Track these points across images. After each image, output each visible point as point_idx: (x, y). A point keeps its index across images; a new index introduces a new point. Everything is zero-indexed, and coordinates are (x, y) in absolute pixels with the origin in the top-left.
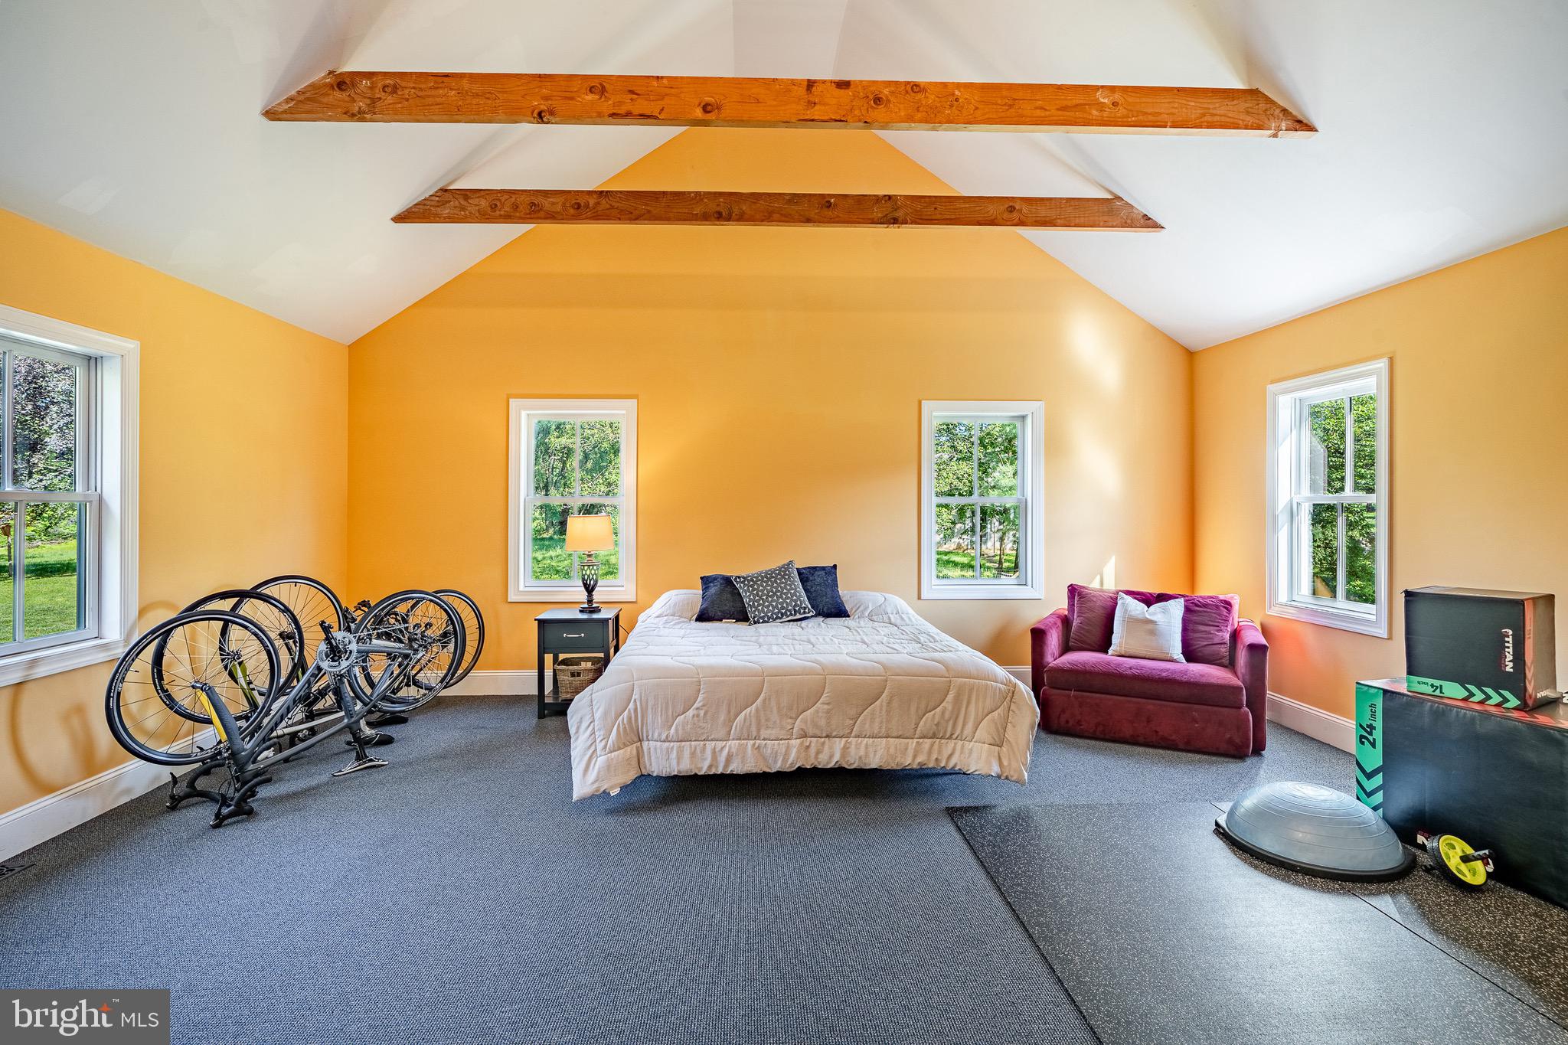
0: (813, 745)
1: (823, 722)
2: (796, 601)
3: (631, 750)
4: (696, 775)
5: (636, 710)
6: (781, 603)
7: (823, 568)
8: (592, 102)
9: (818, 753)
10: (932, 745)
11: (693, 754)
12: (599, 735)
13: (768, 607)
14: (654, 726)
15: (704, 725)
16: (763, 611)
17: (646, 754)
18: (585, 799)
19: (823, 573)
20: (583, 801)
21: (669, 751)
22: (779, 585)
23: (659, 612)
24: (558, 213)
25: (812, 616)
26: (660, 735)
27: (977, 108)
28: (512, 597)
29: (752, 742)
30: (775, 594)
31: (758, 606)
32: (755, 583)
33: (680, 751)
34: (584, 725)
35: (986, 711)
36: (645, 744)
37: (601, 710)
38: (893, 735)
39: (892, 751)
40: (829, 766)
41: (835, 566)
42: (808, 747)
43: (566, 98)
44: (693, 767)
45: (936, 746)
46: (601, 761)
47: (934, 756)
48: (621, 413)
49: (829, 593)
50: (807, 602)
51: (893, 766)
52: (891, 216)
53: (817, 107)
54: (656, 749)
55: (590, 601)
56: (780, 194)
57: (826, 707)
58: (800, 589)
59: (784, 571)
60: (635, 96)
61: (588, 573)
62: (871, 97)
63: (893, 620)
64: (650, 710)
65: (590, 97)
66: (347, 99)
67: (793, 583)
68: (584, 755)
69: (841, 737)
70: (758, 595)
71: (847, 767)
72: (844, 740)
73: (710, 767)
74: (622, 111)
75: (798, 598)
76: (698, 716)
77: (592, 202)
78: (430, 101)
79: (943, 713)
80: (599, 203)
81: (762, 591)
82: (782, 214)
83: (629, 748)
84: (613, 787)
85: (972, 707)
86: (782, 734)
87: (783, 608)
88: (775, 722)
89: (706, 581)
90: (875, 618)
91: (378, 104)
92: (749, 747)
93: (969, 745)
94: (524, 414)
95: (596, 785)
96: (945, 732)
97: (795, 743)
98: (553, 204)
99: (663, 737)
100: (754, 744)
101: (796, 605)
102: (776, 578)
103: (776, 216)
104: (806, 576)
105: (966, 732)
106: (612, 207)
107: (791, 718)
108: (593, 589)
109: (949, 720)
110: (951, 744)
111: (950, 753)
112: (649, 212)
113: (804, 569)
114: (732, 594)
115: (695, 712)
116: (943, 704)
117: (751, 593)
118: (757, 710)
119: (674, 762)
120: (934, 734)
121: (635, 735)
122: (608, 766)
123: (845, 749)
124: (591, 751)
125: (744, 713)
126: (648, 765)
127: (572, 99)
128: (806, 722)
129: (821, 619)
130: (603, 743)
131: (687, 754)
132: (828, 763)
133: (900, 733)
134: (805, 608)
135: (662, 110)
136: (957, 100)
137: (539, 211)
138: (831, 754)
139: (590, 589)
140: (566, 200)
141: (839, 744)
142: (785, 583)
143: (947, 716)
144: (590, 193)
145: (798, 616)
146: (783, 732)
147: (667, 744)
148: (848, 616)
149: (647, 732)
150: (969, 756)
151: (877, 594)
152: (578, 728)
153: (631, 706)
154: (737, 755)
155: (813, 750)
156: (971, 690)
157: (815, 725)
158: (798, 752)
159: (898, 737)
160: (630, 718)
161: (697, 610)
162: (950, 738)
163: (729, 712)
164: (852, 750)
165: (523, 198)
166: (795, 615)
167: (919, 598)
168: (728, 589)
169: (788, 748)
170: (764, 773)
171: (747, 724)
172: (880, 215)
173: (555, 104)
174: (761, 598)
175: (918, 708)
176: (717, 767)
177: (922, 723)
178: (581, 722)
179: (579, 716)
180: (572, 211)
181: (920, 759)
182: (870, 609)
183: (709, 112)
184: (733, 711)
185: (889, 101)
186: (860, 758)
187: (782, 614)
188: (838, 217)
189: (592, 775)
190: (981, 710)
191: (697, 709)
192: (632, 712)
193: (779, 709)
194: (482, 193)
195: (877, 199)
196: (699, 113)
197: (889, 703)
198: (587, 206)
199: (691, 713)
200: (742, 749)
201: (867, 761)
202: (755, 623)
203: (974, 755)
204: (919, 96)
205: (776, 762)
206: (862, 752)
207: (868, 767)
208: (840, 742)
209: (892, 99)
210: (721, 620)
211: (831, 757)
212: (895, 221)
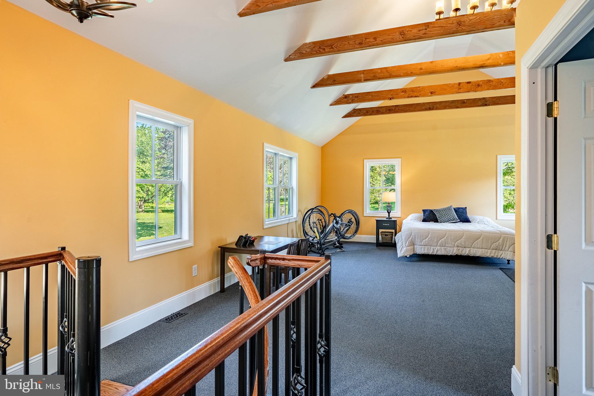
0: (460, 249)
1: (463, 244)
2: (453, 217)
3: (412, 247)
4: (428, 254)
5: (413, 238)
6: (449, 217)
7: (462, 208)
8: (403, 94)
9: (462, 251)
10: (495, 252)
11: (428, 249)
12: (404, 243)
13: (444, 218)
14: (418, 242)
15: (431, 242)
16: (443, 219)
17: (415, 248)
18: (401, 257)
19: (462, 209)
20: (400, 257)
21: (421, 248)
22: (448, 212)
23: (411, 219)
24: (384, 112)
25: (459, 222)
26: (419, 244)
27: (508, 84)
28: (365, 215)
29: (443, 247)
30: (446, 214)
31: (441, 218)
32: (440, 211)
33: (424, 248)
34: (400, 240)
35: (512, 244)
36: (415, 246)
37: (404, 238)
38: (484, 248)
39: (483, 252)
40: (465, 255)
41: (466, 208)
42: (459, 250)
43: (396, 94)
44: (428, 252)
45: (497, 252)
46: (404, 249)
47: (496, 255)
48: (397, 162)
49: (464, 215)
50: (457, 217)
51: (483, 256)
52: (485, 103)
53: (461, 89)
54: (418, 247)
55: (389, 216)
56: (448, 101)
57: (464, 240)
58: (455, 213)
59: (449, 208)
60: (413, 92)
61: (388, 208)
62: (477, 85)
63: (486, 223)
64: (416, 238)
65: (402, 94)
66: (347, 100)
67: (452, 211)
68: (400, 247)
69: (468, 248)
70: (441, 215)
71: (470, 255)
72: (469, 248)
73: (432, 253)
74: (411, 95)
75: (454, 216)
76: (429, 240)
77: (393, 108)
78: (365, 98)
79: (499, 243)
80: (395, 109)
81: (443, 214)
82: (449, 107)
83: (411, 246)
84: (408, 255)
85: (508, 242)
86: (452, 246)
87: (449, 219)
88: (450, 243)
89: (424, 211)
90: (480, 223)
91: (354, 101)
92: (443, 248)
93: (507, 252)
94: (368, 163)
95: (403, 254)
96: (500, 249)
97: (455, 248)
98: (383, 110)
99: (420, 245)
100: (444, 248)
101: (453, 218)
102: (447, 210)
103: (447, 107)
104: (457, 210)
105: (506, 249)
106: (399, 109)
107: (454, 242)
108: (390, 213)
109: (500, 246)
110: (501, 252)
111: (501, 254)
112: (410, 109)
113: (456, 208)
114: (433, 214)
115: (428, 239)
116: (499, 241)
117: (439, 214)
118: (445, 239)
119: (423, 251)
120: (496, 249)
121: (413, 244)
122: (407, 250)
123: (470, 251)
124: (402, 246)
125: (441, 240)
126: (416, 251)
127: (398, 94)
128: (458, 243)
129: (461, 223)
130: (405, 245)
131: (426, 249)
132: (465, 254)
133: (486, 248)
134: (456, 219)
135: (420, 94)
136: (502, 83)
137: (379, 112)
138: (465, 252)
139: (389, 213)
140: (386, 108)
141: (468, 250)
142: (450, 212)
143: (500, 244)
144: (393, 106)
145: (454, 221)
146: (452, 245)
147: (421, 246)
148: (471, 222)
149: (416, 243)
150: (507, 255)
151: (481, 217)
152: (398, 242)
153: (412, 236)
154: (439, 250)
155: (460, 251)
156: (508, 238)
157: (461, 244)
158: (456, 250)
159: (485, 249)
160: (411, 239)
161: (422, 218)
162: (501, 250)
163: (437, 239)
164: (472, 251)
165: (375, 109)
166: (453, 221)
167: (497, 219)
168: (432, 213)
169: (453, 249)
170: (447, 255)
171: (442, 242)
172: (481, 104)
173: (394, 96)
174: (442, 215)
175: (491, 242)
176: (434, 253)
177: (492, 246)
178: (399, 240)
179: (398, 239)
180: (388, 111)
181: (492, 255)
182: (478, 220)
183: (432, 94)
184: (438, 239)
185: (482, 85)
186: (474, 253)
187: (449, 221)
188: (467, 105)
189: (403, 252)
190: (510, 244)
191: (429, 238)
192: (412, 238)
193: (451, 240)
194: (365, 109)
195: (480, 99)
196: (430, 94)
197: (483, 240)
198: (392, 110)
199: (427, 239)
200: (441, 249)
201: (476, 254)
202: (440, 222)
203: (508, 255)
204: (491, 83)
205: (450, 253)
206: (475, 252)
207: (476, 256)
208: (468, 249)
209: (483, 85)
210: (430, 222)
211: (466, 252)
212: (486, 105)
